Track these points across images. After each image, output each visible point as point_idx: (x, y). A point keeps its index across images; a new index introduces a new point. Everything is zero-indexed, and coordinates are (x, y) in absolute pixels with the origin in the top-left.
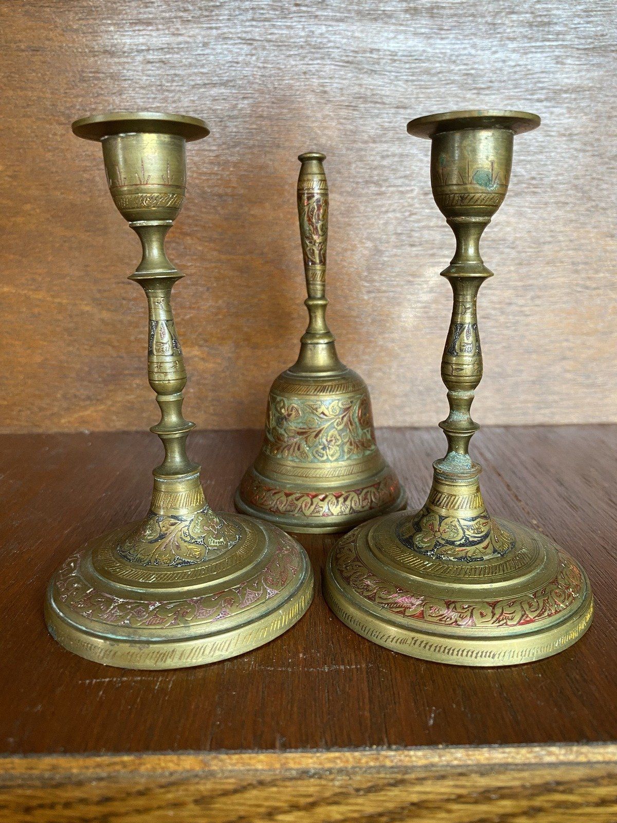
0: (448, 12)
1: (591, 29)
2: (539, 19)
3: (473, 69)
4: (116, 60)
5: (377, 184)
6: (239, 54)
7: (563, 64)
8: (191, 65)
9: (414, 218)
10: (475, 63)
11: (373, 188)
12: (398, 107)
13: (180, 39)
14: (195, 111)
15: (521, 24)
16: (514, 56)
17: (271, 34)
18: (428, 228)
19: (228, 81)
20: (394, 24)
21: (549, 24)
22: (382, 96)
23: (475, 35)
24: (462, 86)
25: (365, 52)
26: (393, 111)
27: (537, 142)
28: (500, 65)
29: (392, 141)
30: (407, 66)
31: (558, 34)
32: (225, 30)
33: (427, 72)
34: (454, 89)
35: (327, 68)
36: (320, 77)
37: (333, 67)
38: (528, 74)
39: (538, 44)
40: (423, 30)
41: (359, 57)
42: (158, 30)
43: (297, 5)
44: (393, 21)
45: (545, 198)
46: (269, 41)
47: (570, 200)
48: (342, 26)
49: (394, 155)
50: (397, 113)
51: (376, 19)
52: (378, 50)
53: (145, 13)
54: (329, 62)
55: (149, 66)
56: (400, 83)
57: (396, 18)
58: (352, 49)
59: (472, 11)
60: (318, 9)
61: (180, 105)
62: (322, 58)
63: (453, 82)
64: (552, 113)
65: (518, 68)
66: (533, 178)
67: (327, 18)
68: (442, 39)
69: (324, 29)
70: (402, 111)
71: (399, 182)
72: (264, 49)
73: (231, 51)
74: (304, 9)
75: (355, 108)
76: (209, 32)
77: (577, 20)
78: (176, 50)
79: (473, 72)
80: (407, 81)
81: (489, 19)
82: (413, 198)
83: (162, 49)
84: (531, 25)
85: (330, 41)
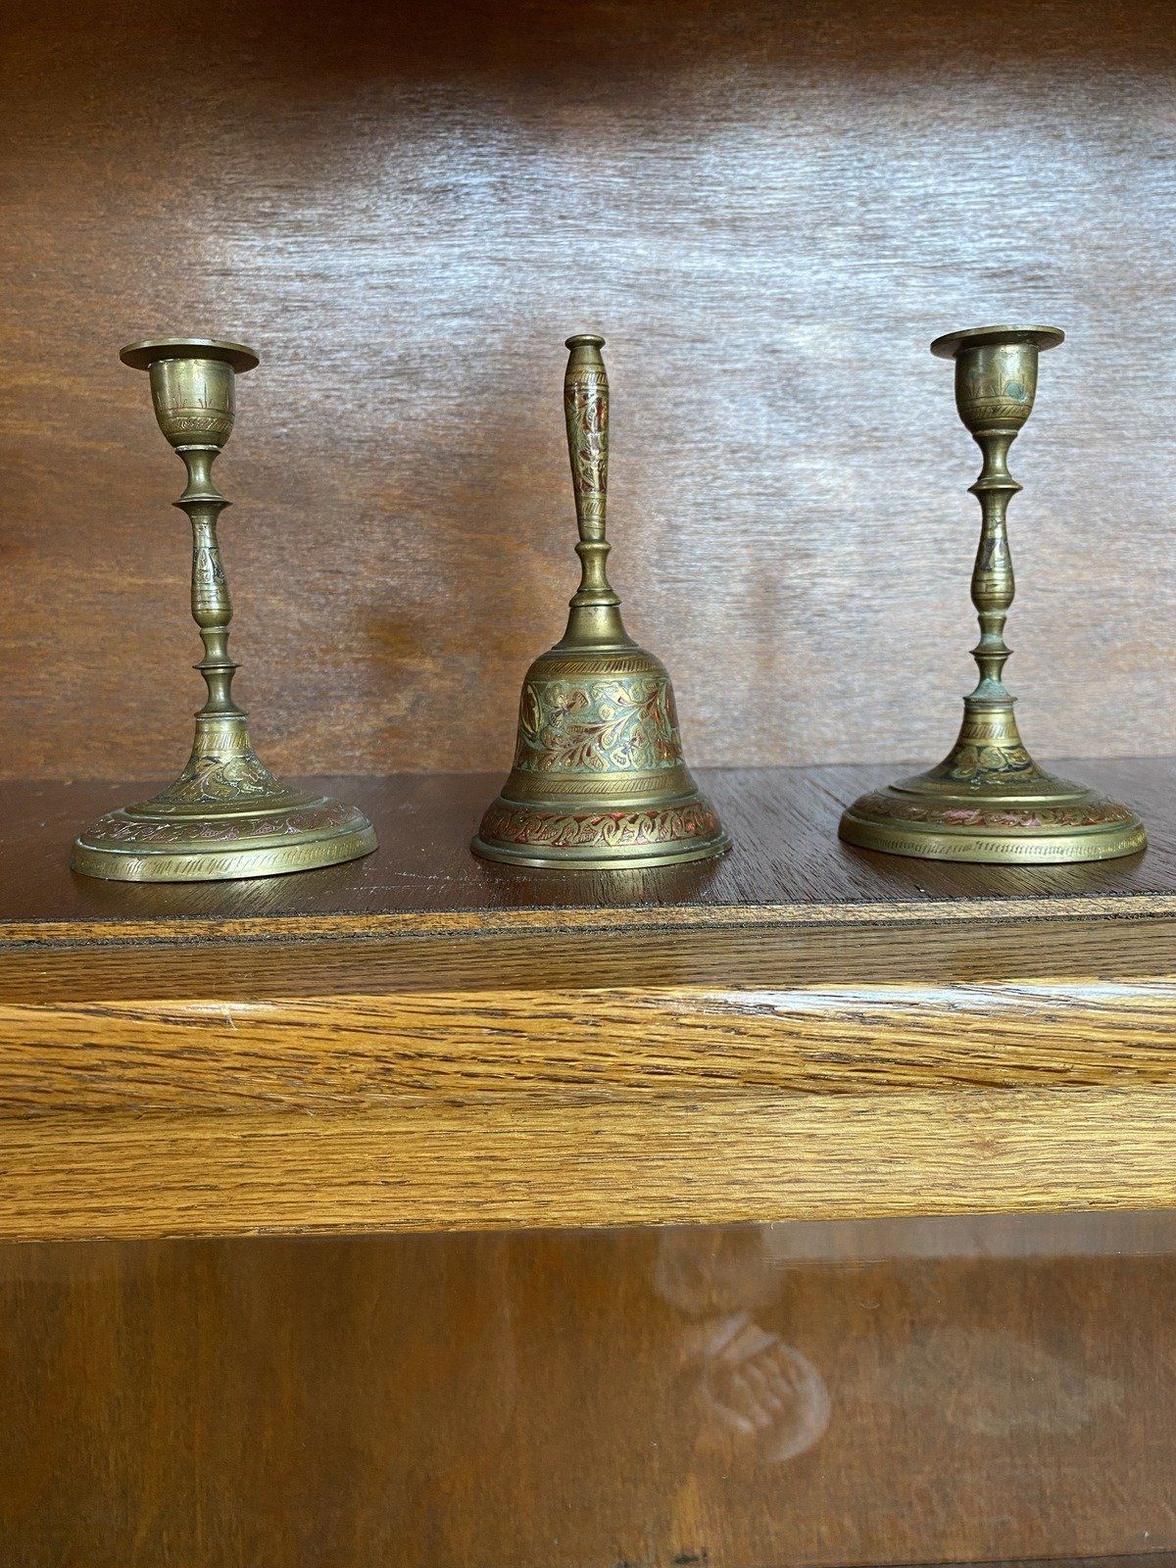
0: (754, 224)
1: (938, 243)
2: (870, 232)
3: (787, 293)
4: (331, 285)
5: (668, 438)
6: (487, 277)
7: (904, 285)
8: (426, 290)
9: (718, 483)
10: (791, 285)
11: (663, 446)
12: (693, 341)
13: (413, 259)
14: (430, 348)
15: (849, 237)
16: (842, 276)
17: (530, 252)
18: (738, 496)
19: (473, 310)
20: (687, 239)
21: (883, 237)
22: (673, 328)
23: (789, 251)
24: (777, 314)
25: (649, 272)
26: (688, 345)
27: (877, 382)
28: (824, 287)
29: (688, 383)
30: (705, 289)
31: (896, 249)
32: (471, 248)
33: (730, 296)
34: (766, 317)
35: (601, 293)
36: (592, 305)
37: (608, 292)
38: (860, 298)
39: (872, 261)
40: (723, 247)
41: (643, 279)
42: (384, 248)
43: (562, 217)
44: (685, 235)
45: (893, 455)
46: (527, 261)
47: (927, 456)
48: (620, 242)
49: (690, 402)
50: (693, 348)
51: (662, 234)
52: (667, 271)
53: (369, 228)
54: (603, 285)
55: (372, 292)
56: (696, 311)
57: (690, 232)
58: (632, 269)
59: (785, 222)
60: (589, 222)
61: (409, 340)
62: (595, 281)
63: (764, 309)
64: (894, 346)
65: (848, 292)
66: (876, 429)
67: (601, 232)
68: (748, 256)
69: (596, 245)
70: (698, 345)
71: (698, 436)
72: (520, 269)
73: (477, 274)
74: (570, 221)
75: (638, 342)
76: (450, 250)
77: (919, 233)
78: (407, 273)
79: (789, 296)
80: (705, 308)
81: (807, 233)
82: (717, 457)
83: (390, 271)
84: (860, 239)
85: (604, 261)
